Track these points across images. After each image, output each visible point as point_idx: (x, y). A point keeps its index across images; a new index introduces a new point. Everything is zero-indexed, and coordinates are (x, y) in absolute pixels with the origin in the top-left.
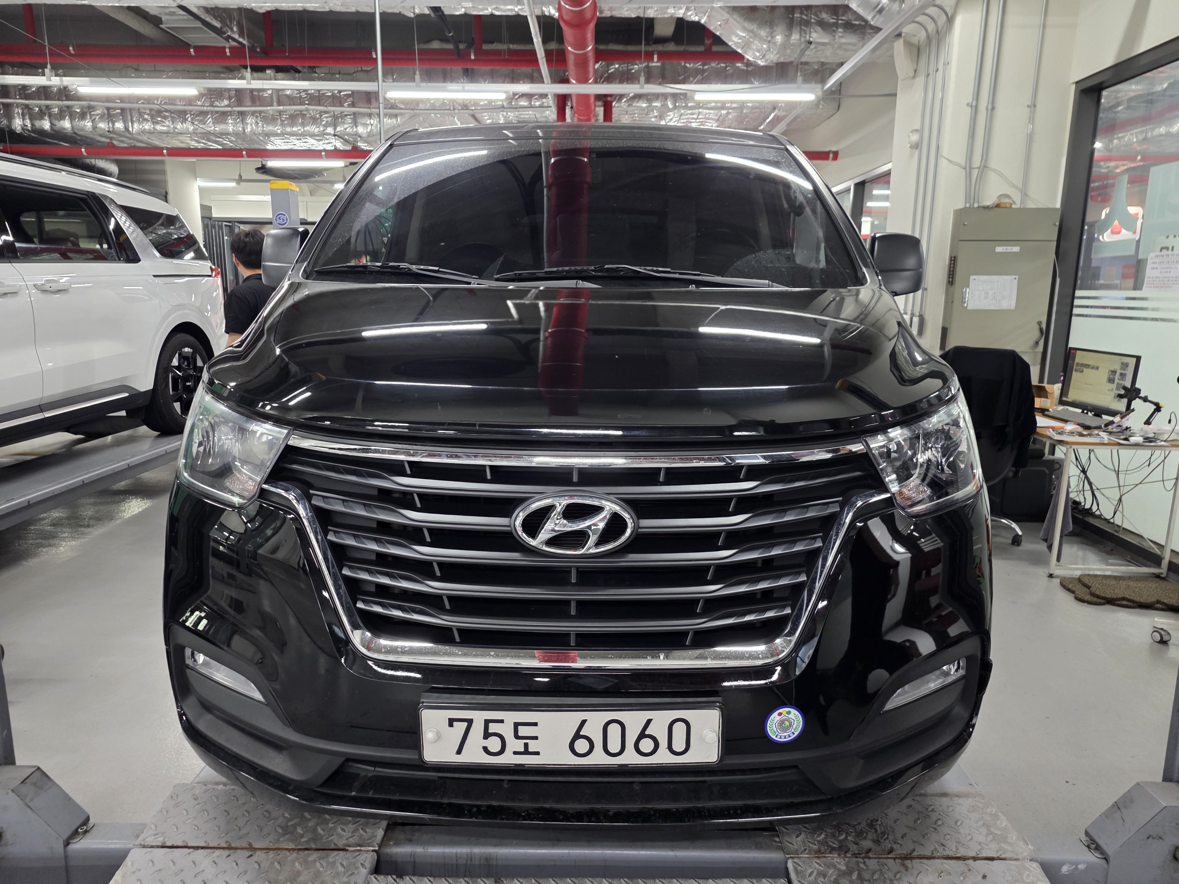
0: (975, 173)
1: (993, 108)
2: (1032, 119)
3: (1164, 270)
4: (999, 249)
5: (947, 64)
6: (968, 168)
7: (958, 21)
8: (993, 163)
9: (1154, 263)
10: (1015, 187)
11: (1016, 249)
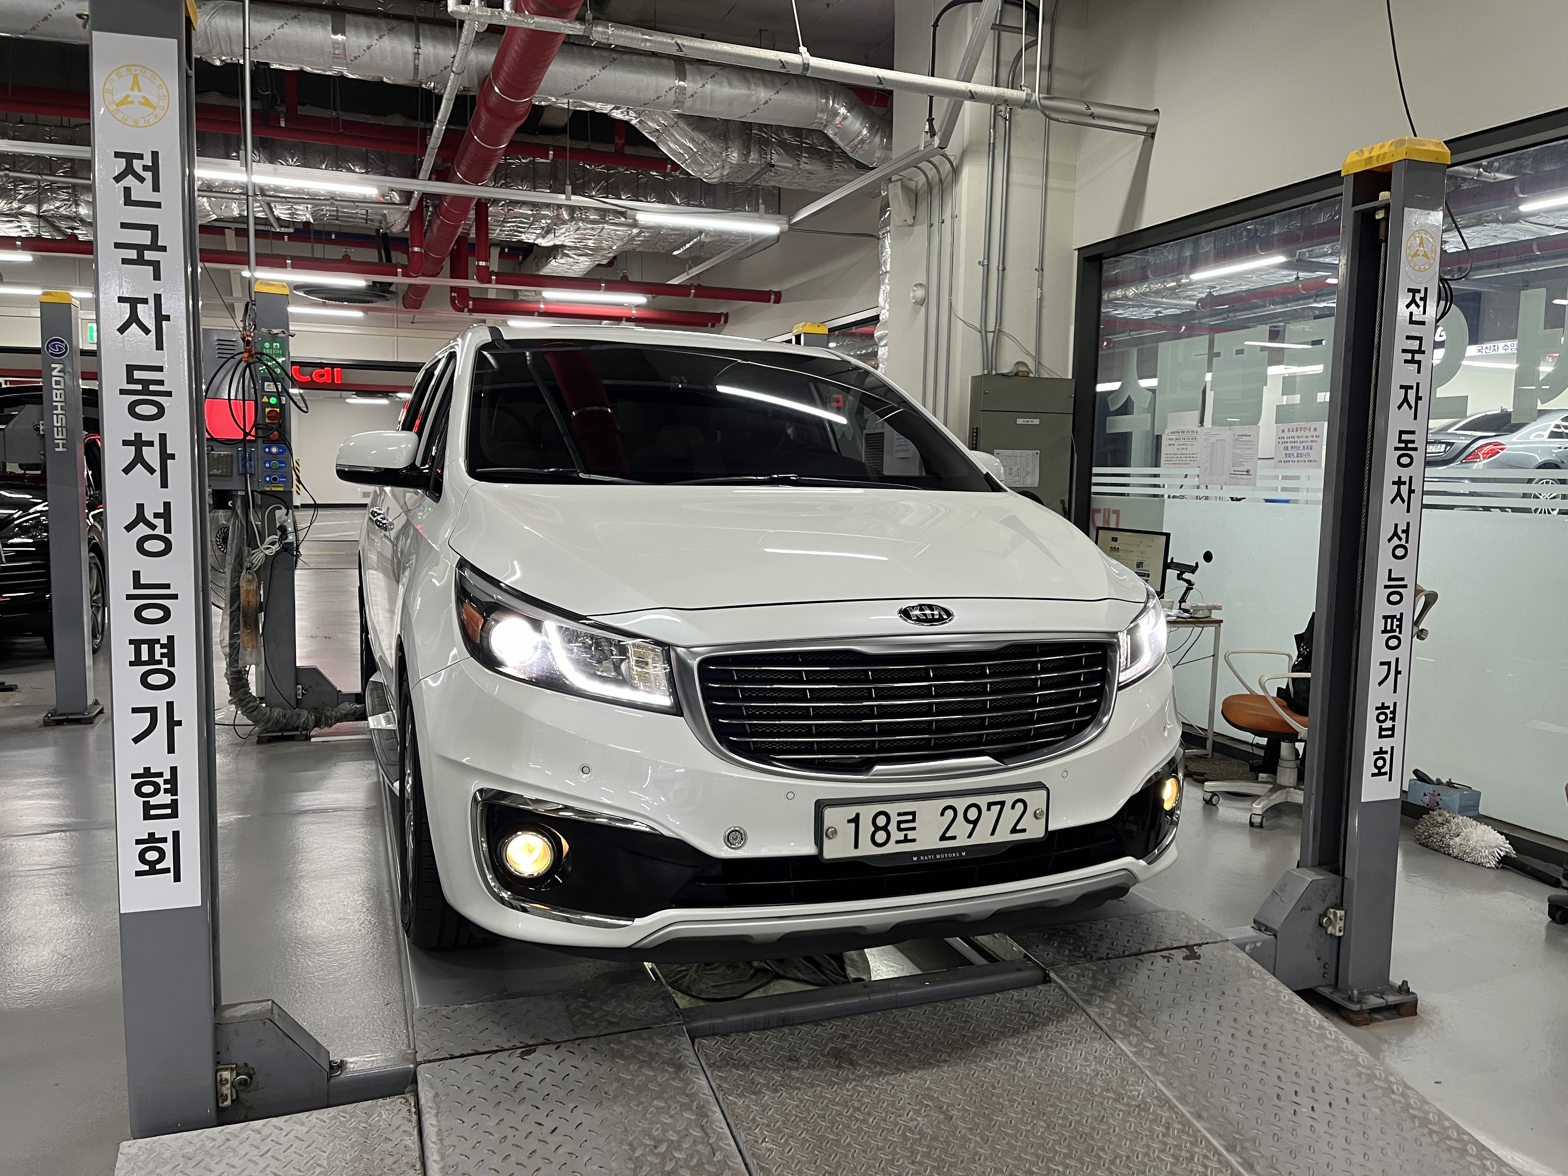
0: (990, 336)
1: (1004, 269)
2: (1041, 285)
3: (1181, 447)
4: (1020, 421)
5: (954, 217)
6: (984, 331)
7: (966, 172)
8: (1006, 328)
9: (1170, 439)
10: (1029, 354)
11: (1036, 422)
